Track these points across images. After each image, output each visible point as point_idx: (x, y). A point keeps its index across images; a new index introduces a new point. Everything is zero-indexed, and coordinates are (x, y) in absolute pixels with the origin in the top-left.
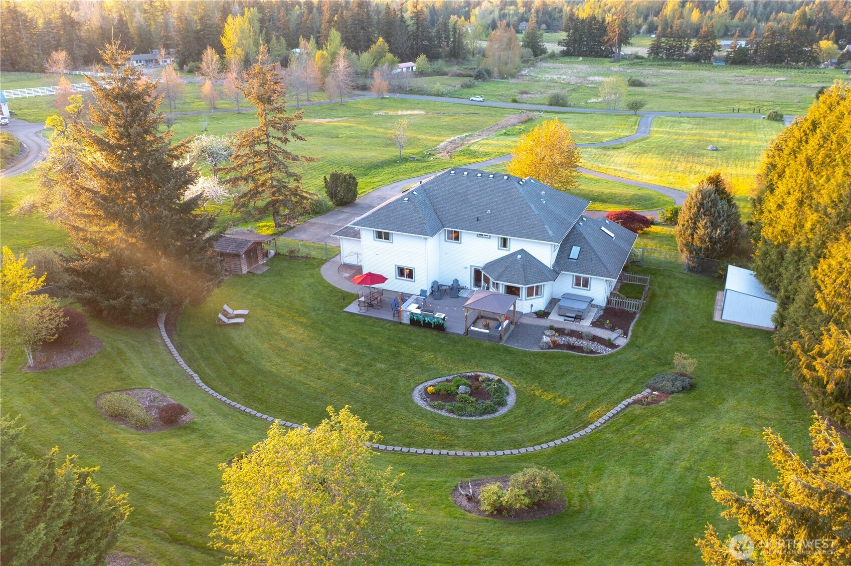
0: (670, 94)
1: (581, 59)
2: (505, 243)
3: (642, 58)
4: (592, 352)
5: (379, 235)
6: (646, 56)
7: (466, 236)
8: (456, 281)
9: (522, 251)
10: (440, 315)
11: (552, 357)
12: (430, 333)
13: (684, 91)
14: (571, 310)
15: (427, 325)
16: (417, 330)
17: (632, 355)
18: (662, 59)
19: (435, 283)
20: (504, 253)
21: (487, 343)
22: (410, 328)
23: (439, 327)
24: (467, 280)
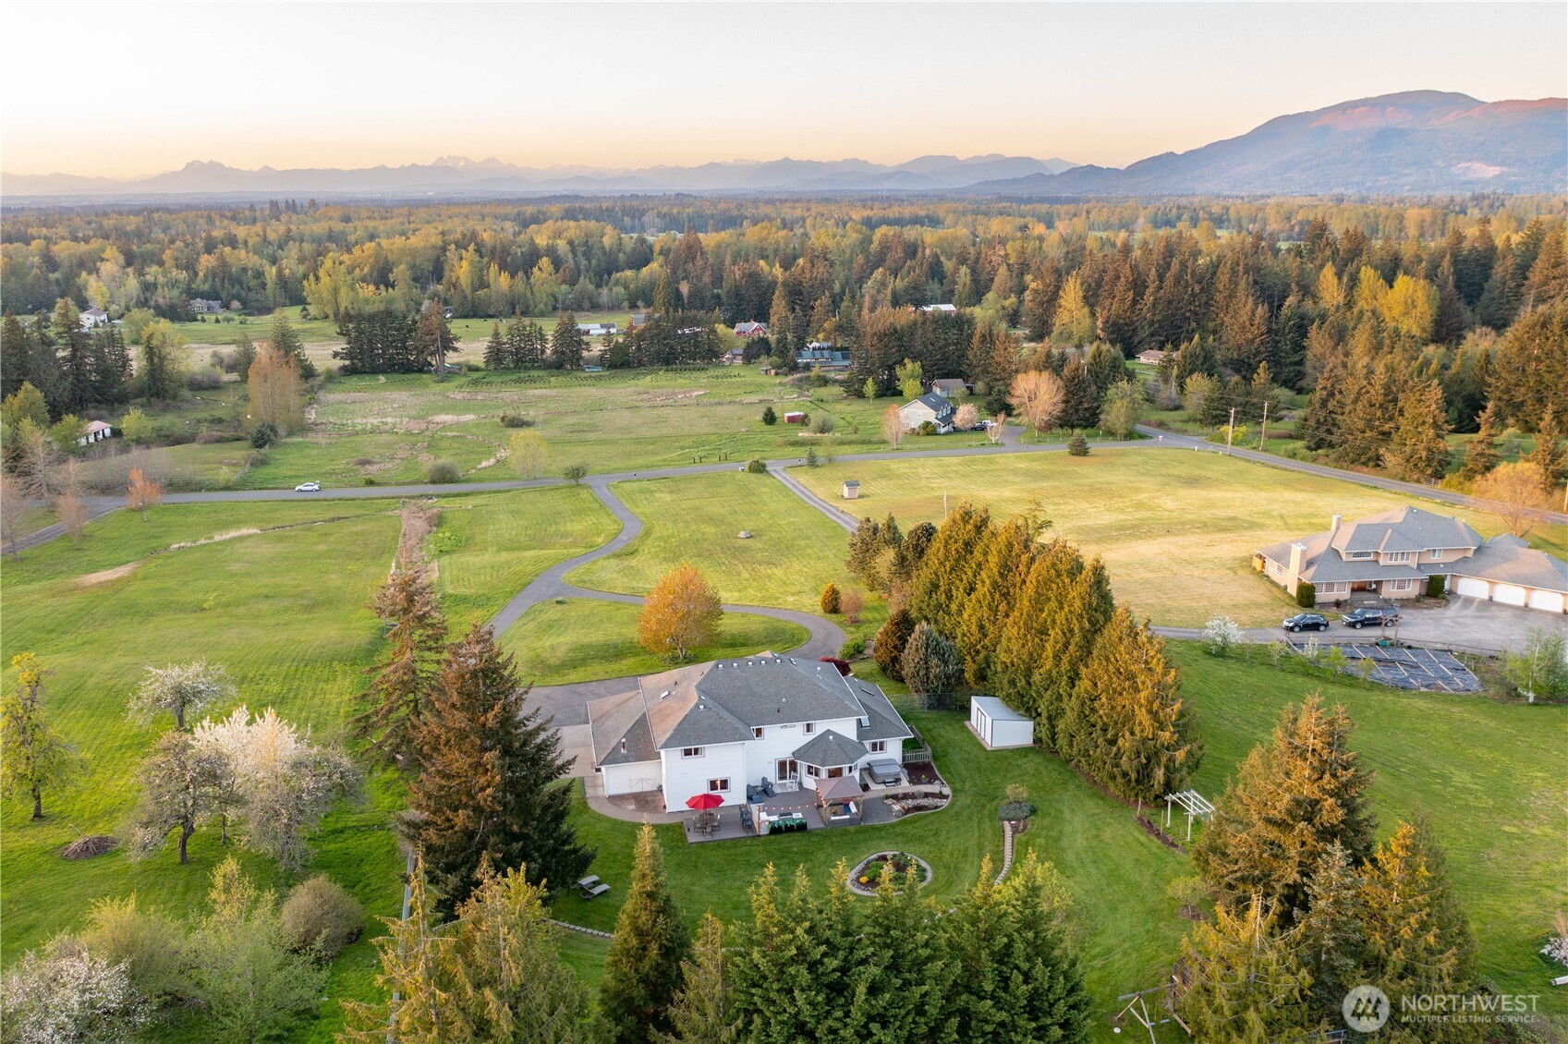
0: (576, 437)
1: (382, 379)
2: (809, 728)
3: (477, 369)
4: (937, 807)
5: (688, 753)
6: (482, 365)
7: (767, 730)
8: (764, 779)
9: (829, 732)
10: (798, 816)
11: (911, 822)
12: (797, 835)
13: (593, 429)
14: (888, 775)
15: (790, 829)
16: (778, 837)
17: (964, 800)
18: (507, 368)
19: (748, 786)
20: (811, 737)
21: (852, 828)
22: (772, 837)
23: (802, 827)
24: (772, 776)
